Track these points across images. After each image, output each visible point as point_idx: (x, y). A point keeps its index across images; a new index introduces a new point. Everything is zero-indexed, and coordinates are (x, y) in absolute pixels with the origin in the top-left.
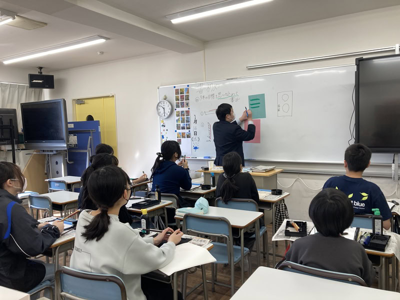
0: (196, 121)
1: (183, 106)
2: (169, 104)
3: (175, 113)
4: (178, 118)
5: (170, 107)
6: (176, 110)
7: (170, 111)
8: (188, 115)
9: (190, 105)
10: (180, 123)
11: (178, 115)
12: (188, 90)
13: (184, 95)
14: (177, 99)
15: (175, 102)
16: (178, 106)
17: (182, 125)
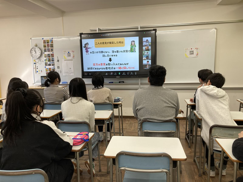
0: (58, 61)
1: (49, 51)
2: (39, 49)
3: (43, 55)
4: (45, 58)
5: (40, 51)
6: (44, 53)
7: (40, 54)
8: (53, 57)
9: (54, 50)
10: (47, 62)
11: (46, 57)
12: (52, 41)
13: (50, 44)
14: (45, 46)
15: (43, 48)
16: (45, 51)
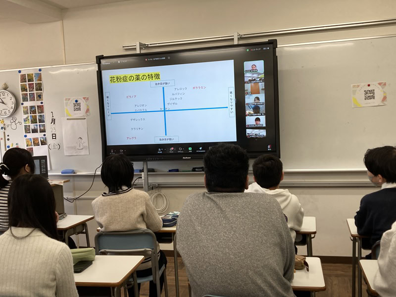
0: (53, 121)
1: (33, 99)
2: (11, 96)
3: (21, 109)
4: (26, 116)
5: (13, 100)
6: (22, 104)
7: (13, 106)
8: (42, 112)
9: (44, 97)
10: (30, 124)
11: (26, 113)
12: (39, 77)
13: (34, 82)
14: (24, 89)
15: (20, 94)
16: (25, 99)
17: (32, 126)
